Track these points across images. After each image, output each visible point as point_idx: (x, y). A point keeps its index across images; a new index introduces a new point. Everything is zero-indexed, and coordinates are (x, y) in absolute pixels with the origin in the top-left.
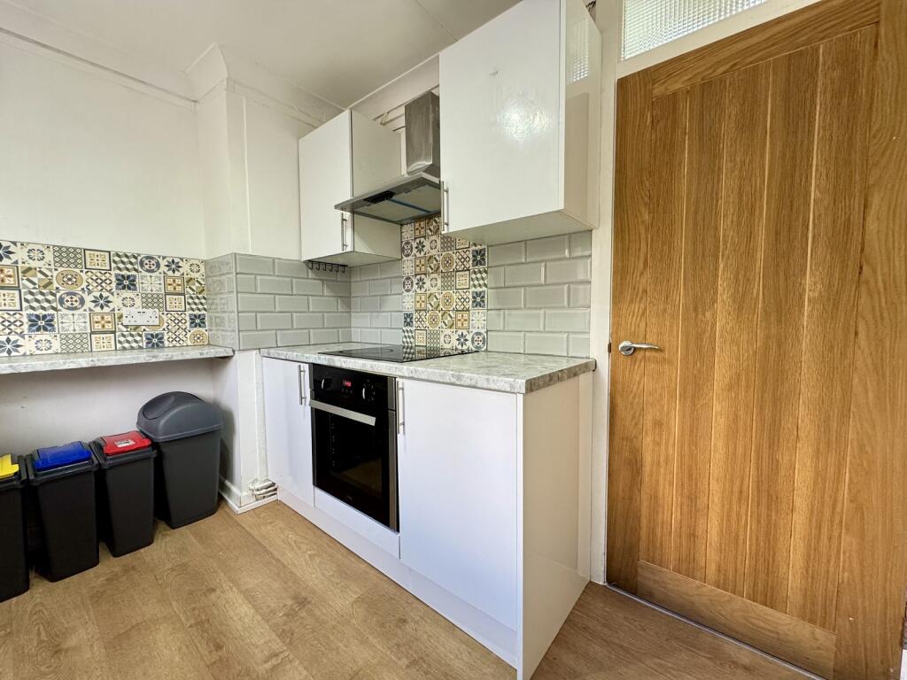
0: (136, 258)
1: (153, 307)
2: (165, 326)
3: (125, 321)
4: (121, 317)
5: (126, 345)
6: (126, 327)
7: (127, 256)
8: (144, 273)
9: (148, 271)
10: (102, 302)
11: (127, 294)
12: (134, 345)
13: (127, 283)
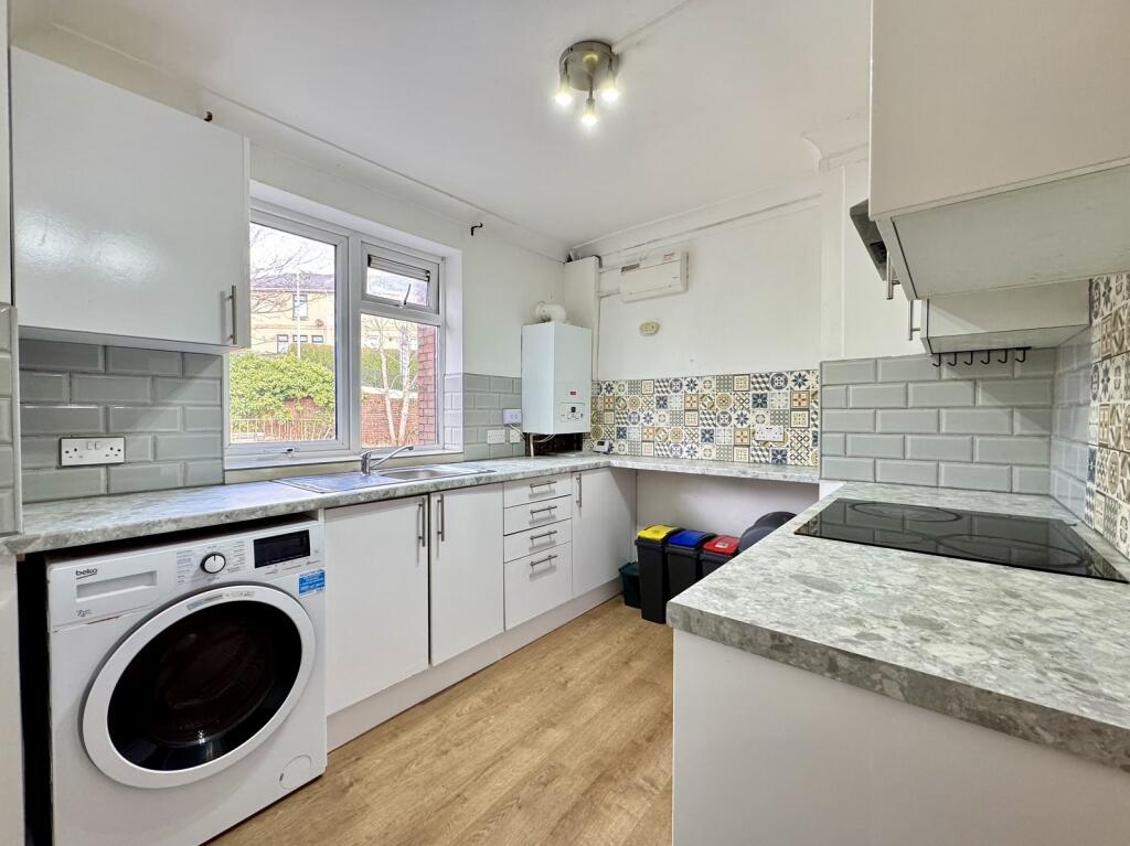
0: (768, 377)
1: (779, 424)
2: (788, 443)
3: (757, 437)
4: (754, 433)
5: (757, 459)
6: (758, 441)
7: (761, 376)
8: (774, 391)
9: (777, 388)
10: (743, 419)
11: (760, 411)
12: (763, 459)
13: (760, 401)
